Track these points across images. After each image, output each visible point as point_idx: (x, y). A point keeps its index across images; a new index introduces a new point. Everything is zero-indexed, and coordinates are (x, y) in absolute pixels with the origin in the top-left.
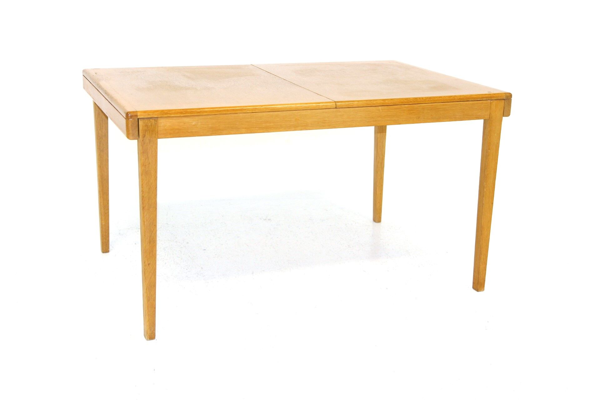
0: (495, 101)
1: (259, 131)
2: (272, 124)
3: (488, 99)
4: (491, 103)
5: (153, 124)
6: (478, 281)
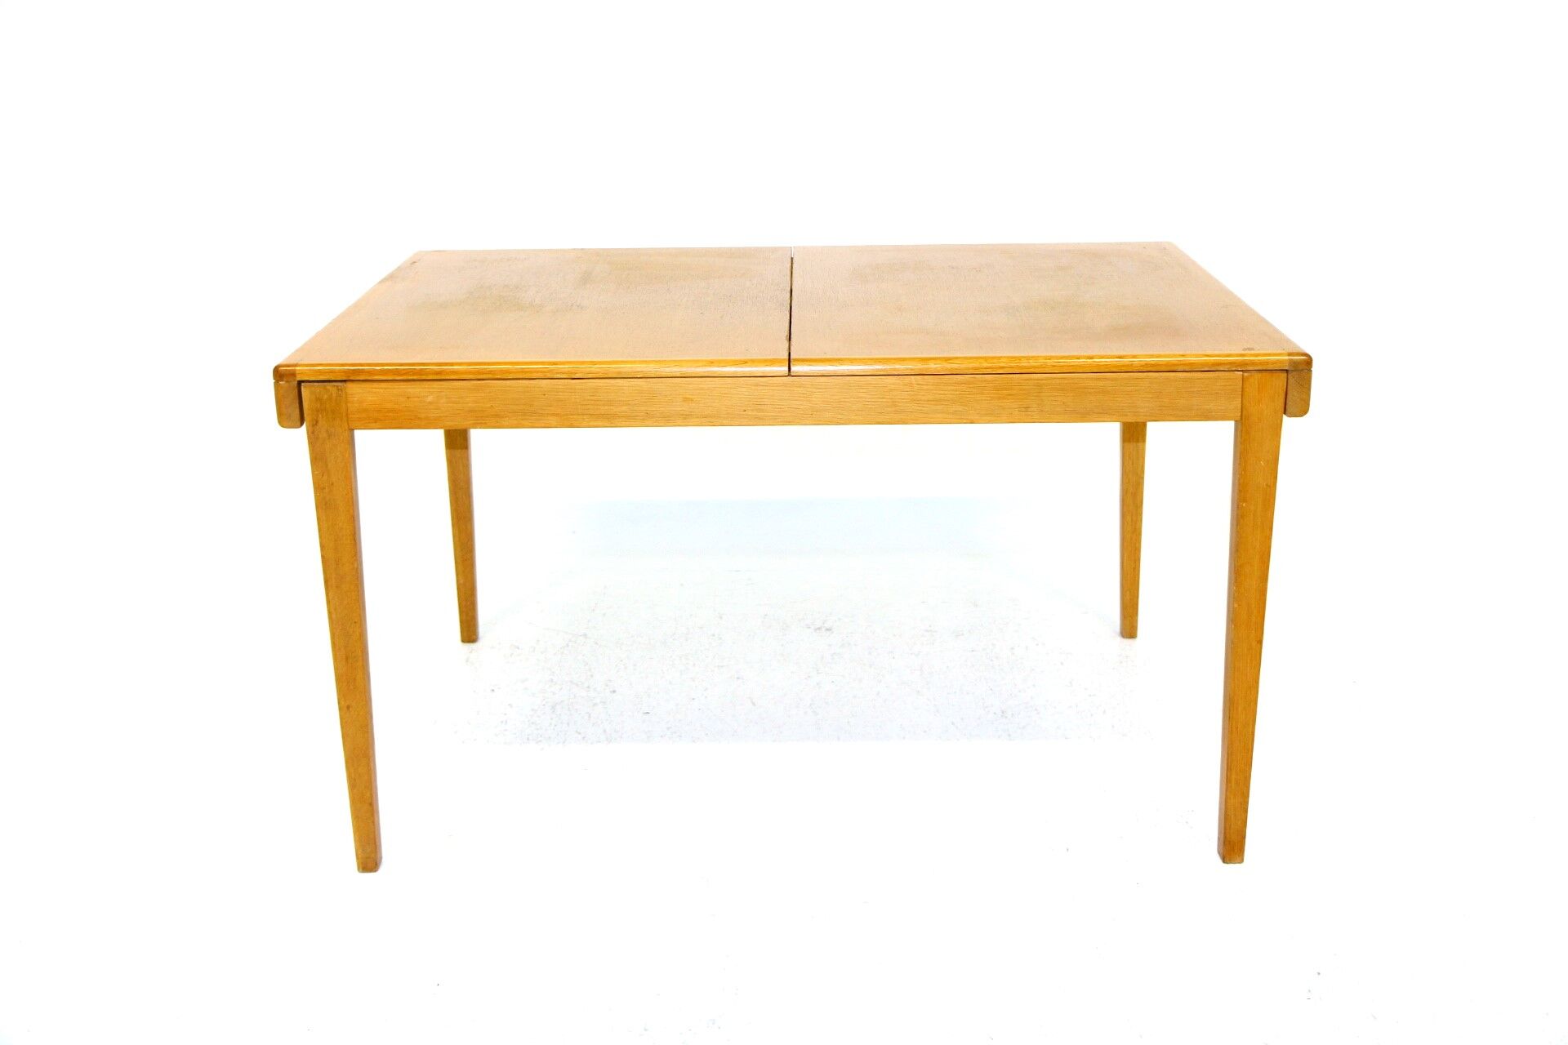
0: (1257, 376)
1: (592, 423)
2: (624, 408)
3: (1234, 369)
4: (1243, 378)
5: (334, 395)
6: (1225, 837)
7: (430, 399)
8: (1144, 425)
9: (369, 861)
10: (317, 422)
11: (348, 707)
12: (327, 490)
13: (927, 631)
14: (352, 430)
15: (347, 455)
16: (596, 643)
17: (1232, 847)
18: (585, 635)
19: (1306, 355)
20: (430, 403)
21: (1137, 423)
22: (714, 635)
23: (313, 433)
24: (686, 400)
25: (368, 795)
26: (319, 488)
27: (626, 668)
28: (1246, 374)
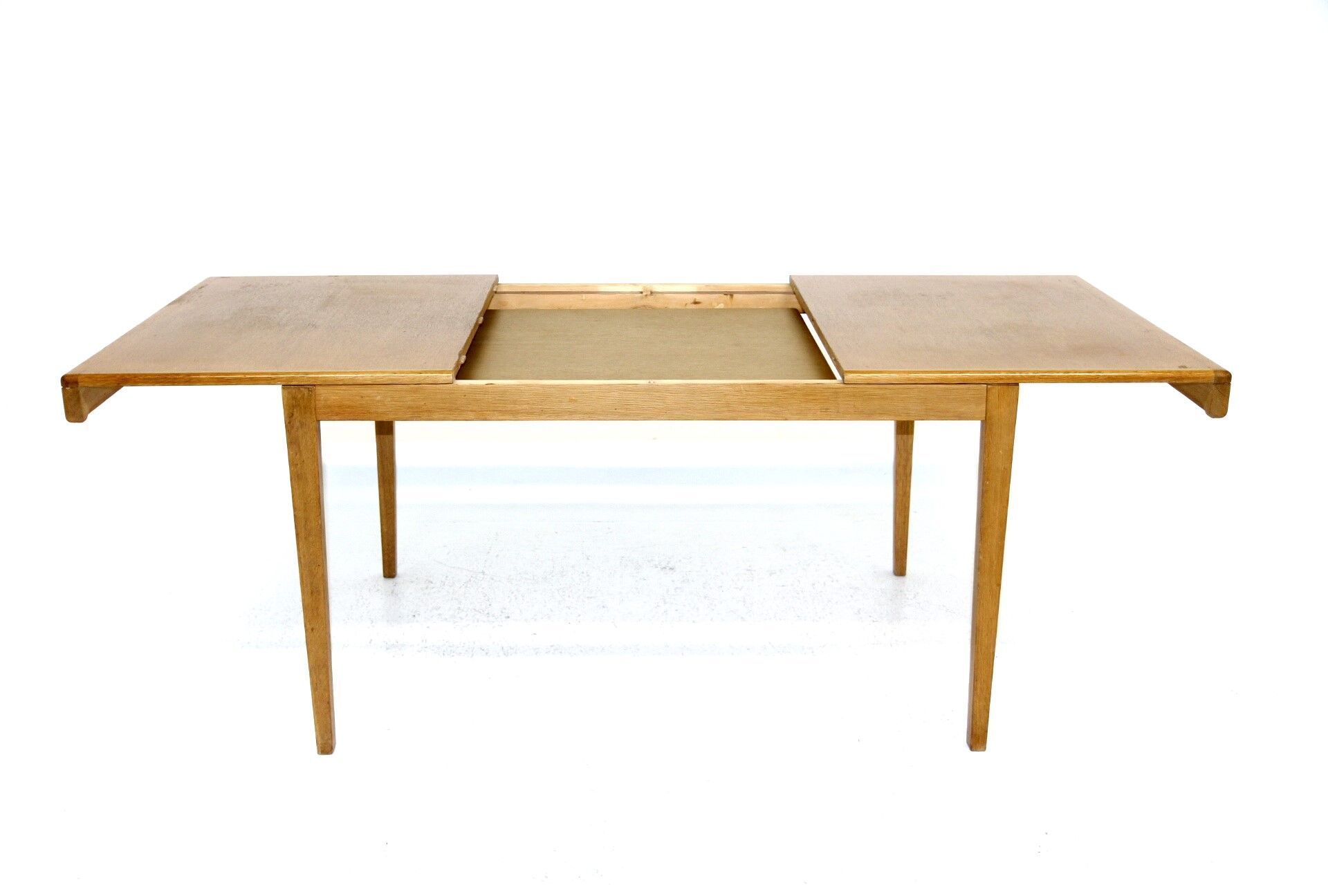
4: (987, 390)
5: (306, 395)
6: (972, 731)
7: (378, 398)
8: (912, 423)
9: (326, 746)
10: (293, 414)
11: (312, 630)
12: (299, 466)
13: (748, 570)
14: (318, 421)
15: (315, 440)
16: (492, 579)
17: (977, 738)
18: (483, 573)
19: (1227, 372)
20: (378, 401)
21: (908, 422)
22: (583, 573)
23: (289, 423)
24: (571, 400)
25: (327, 694)
26: (292, 464)
27: (516, 599)
28: (989, 386)
